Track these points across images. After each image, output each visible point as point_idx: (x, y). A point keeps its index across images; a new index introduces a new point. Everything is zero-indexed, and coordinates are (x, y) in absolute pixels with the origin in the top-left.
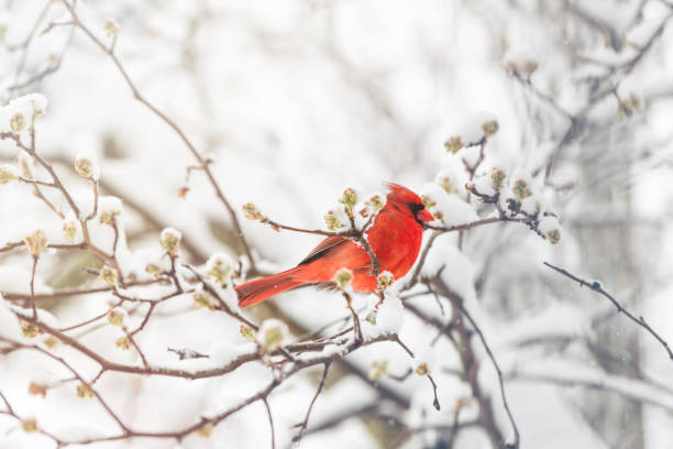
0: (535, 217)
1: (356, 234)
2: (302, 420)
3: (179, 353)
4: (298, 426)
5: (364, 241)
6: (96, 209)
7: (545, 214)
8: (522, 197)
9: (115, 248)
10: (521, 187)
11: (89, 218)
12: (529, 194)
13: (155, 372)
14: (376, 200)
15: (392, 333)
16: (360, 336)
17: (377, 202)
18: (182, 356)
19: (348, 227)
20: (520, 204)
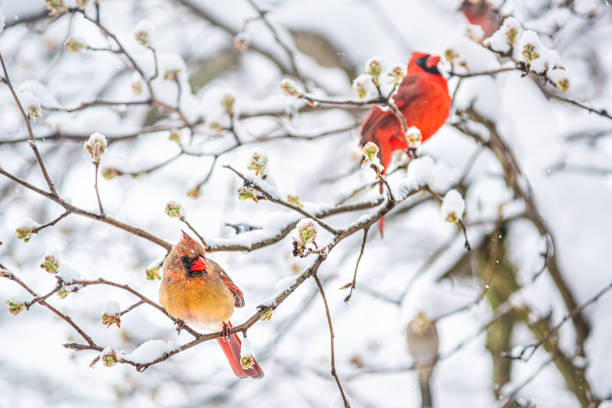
0: (544, 74)
1: (383, 100)
2: (351, 281)
3: (234, 227)
4: (347, 286)
5: (390, 106)
6: (157, 71)
7: (555, 68)
8: (530, 59)
9: (179, 100)
10: (530, 50)
11: (153, 78)
12: (537, 56)
13: (215, 250)
14: (397, 71)
15: (423, 184)
16: (392, 198)
17: (399, 73)
18: (238, 231)
19: (376, 96)
20: (529, 66)
